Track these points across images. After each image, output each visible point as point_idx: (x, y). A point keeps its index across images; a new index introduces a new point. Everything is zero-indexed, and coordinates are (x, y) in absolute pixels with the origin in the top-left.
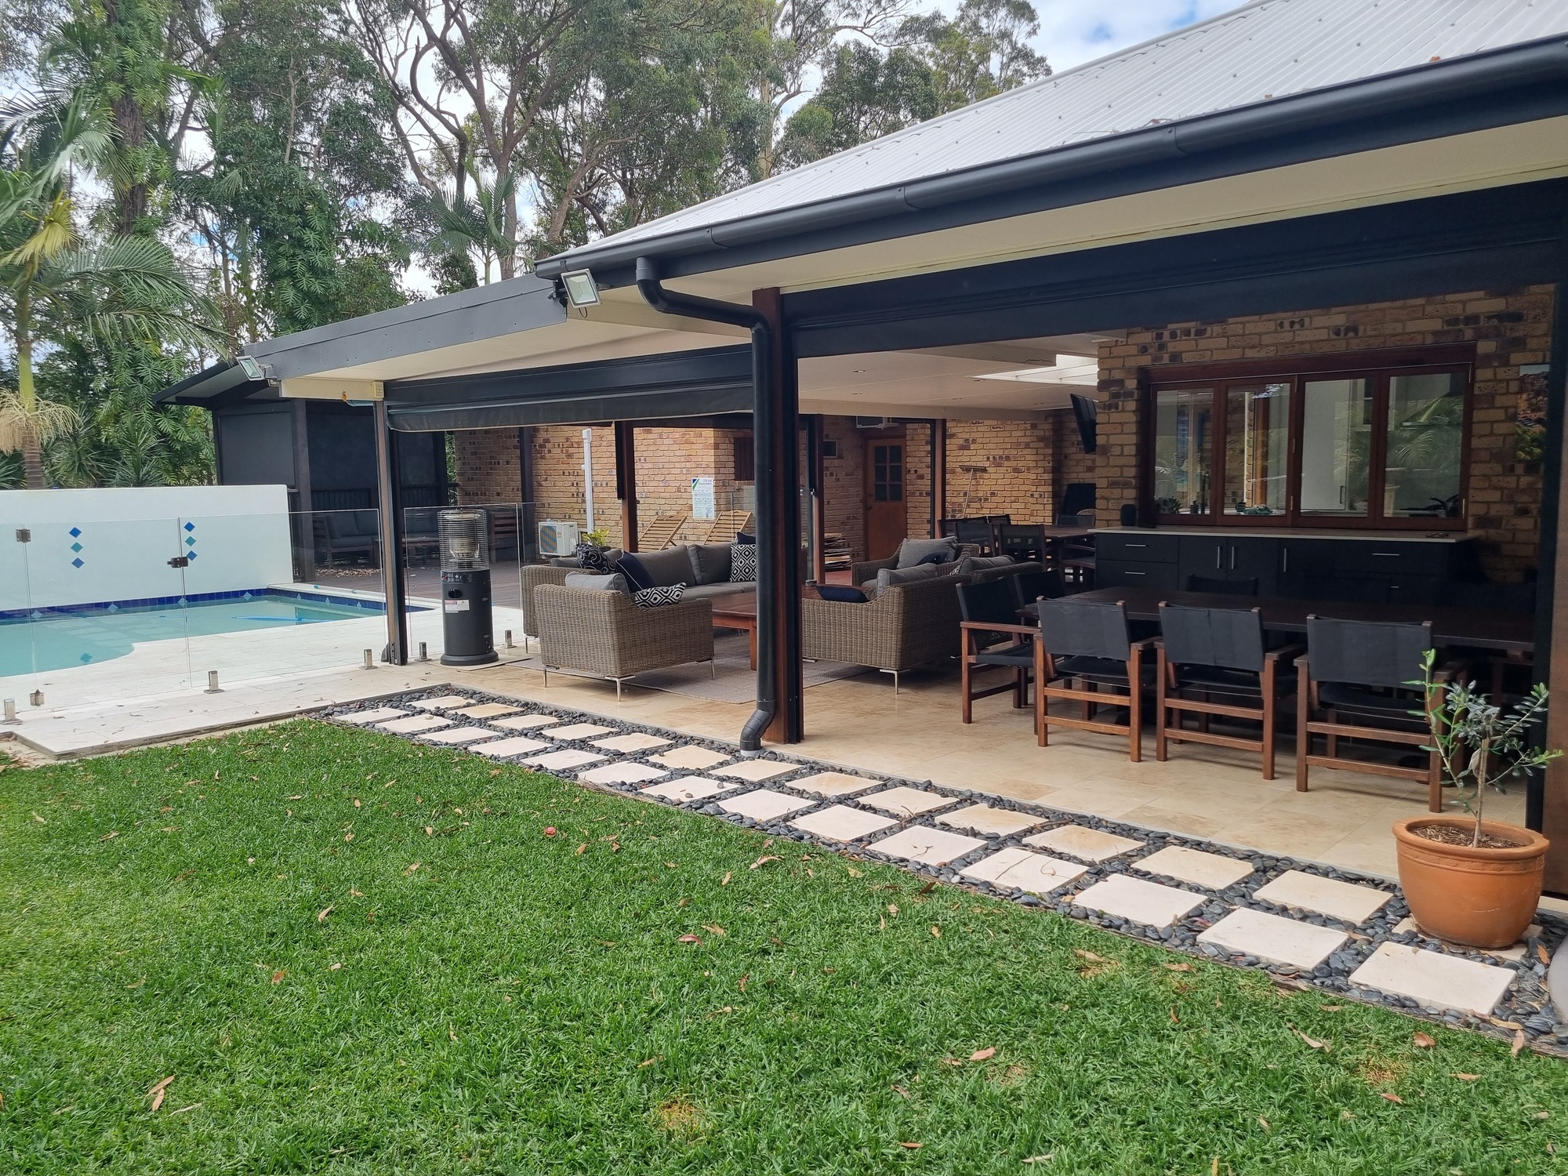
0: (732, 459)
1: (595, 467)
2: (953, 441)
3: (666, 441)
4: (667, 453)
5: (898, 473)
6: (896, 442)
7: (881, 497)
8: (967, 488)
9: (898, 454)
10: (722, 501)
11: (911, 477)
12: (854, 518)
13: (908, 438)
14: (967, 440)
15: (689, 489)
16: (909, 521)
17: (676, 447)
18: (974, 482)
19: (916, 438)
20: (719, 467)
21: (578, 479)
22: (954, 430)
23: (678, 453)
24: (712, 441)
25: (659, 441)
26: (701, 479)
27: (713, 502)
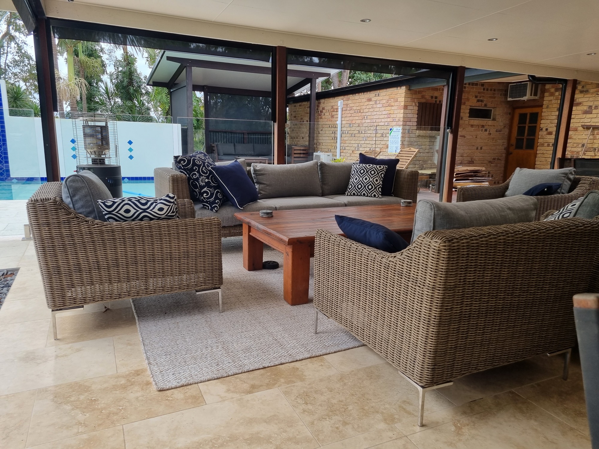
0: (416, 116)
1: (343, 122)
2: (579, 108)
3: (378, 106)
4: (378, 113)
5: (533, 131)
6: (535, 110)
7: (519, 146)
8: (585, 141)
9: (535, 118)
10: (406, 143)
11: (543, 133)
12: (498, 159)
13: (544, 106)
14: (590, 107)
15: (388, 135)
16: (537, 163)
17: (383, 109)
18: (591, 137)
19: (550, 106)
20: (406, 121)
21: (335, 129)
22: (580, 100)
23: (384, 113)
24: (403, 104)
25: (375, 106)
26: (395, 129)
27: (400, 143)
